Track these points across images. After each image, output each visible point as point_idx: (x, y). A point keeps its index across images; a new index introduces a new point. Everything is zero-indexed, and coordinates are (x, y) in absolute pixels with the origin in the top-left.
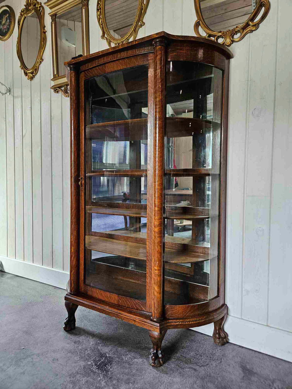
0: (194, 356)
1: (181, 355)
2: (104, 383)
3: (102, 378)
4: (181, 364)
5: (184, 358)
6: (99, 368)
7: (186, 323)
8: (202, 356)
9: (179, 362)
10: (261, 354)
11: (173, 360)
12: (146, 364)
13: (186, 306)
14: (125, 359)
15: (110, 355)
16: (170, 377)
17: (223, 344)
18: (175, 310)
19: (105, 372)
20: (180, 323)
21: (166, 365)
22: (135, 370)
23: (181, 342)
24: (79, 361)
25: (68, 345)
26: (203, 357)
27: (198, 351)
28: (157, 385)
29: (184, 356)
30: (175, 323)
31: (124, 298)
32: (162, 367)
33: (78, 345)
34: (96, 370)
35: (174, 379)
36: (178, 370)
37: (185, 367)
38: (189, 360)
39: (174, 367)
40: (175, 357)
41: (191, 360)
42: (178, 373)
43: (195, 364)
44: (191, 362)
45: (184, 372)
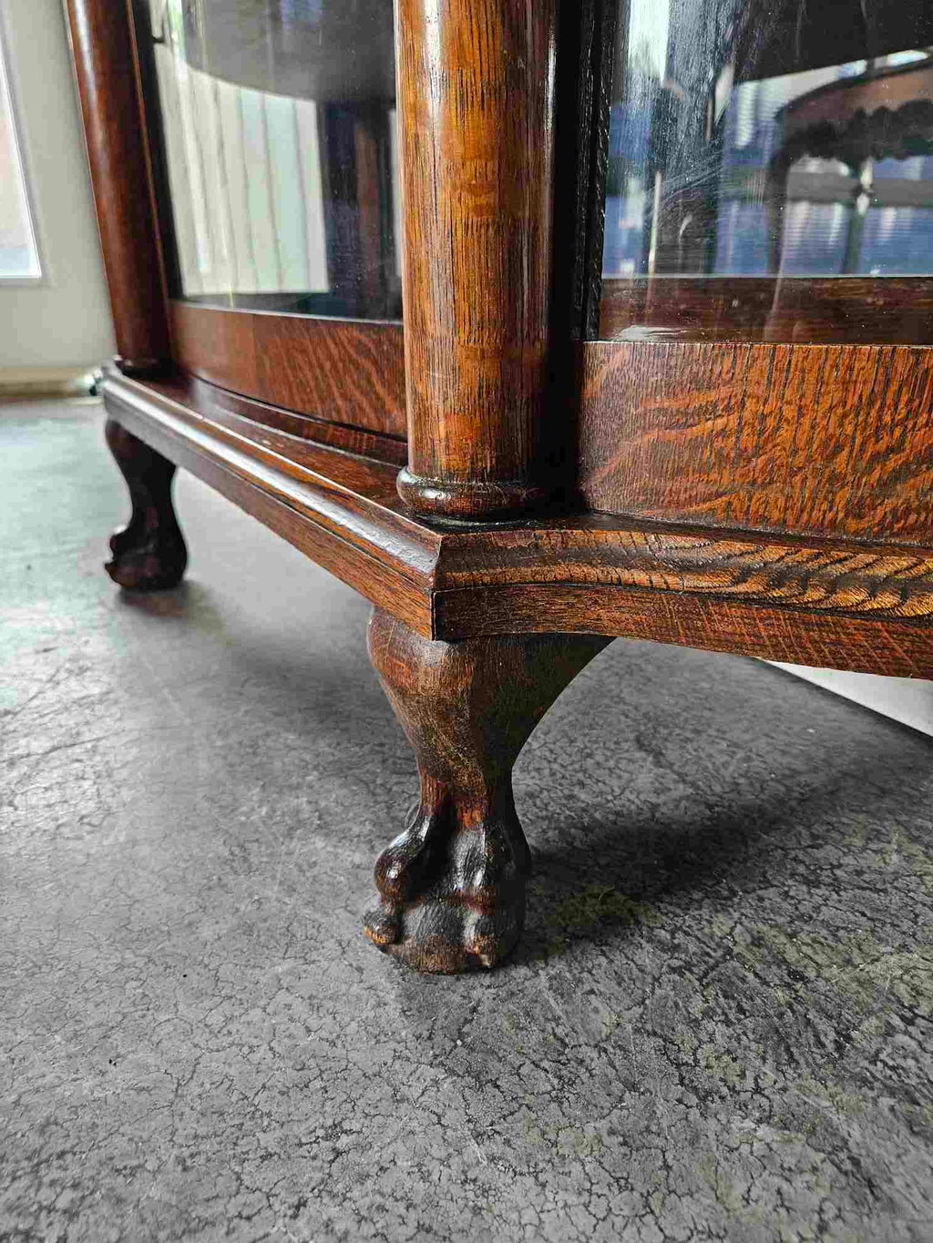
1: (757, 941)
4: (710, 1026)
5: (774, 974)
7: (853, 597)
9: (697, 1006)
11: (646, 956)
13: (901, 367)
14: (250, 813)
16: (478, 1136)
18: (708, 411)
21: (534, 980)
22: (232, 922)
23: (819, 829)
28: (266, 1176)
29: (791, 955)
30: (685, 568)
32: (481, 989)
35: (519, 1192)
36: (633, 1087)
37: (732, 1089)
38: (823, 1025)
39: (605, 1031)
40: (680, 935)
41: (854, 1034)
42: (612, 1132)
43: (886, 1101)
44: (839, 1048)
45: (693, 1142)
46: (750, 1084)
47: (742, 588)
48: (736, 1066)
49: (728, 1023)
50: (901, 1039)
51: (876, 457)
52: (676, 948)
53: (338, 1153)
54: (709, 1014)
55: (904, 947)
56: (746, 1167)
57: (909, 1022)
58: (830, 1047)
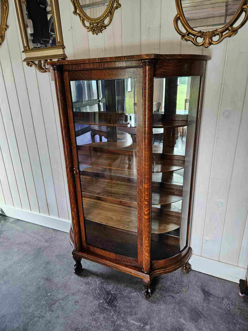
0: (170, 284)
1: (162, 286)
2: (116, 317)
3: (113, 313)
5: (164, 287)
6: (109, 305)
8: (175, 284)
10: (213, 278)
11: (157, 290)
12: (140, 296)
13: (166, 260)
14: (125, 294)
15: (113, 292)
16: (158, 306)
17: (188, 272)
18: (159, 263)
19: (114, 307)
20: (163, 271)
22: (134, 303)
24: (94, 301)
25: (82, 287)
26: (176, 285)
27: (172, 280)
28: (151, 314)
31: (120, 256)
33: (89, 286)
34: (107, 307)
36: (162, 299)
39: (159, 296)
40: (158, 288)
42: (163, 301)
43: (172, 292)
44: (169, 290)
45: (166, 300)
46: (166, 295)
50: (171, 288)
54: (162, 292)
56: (169, 299)
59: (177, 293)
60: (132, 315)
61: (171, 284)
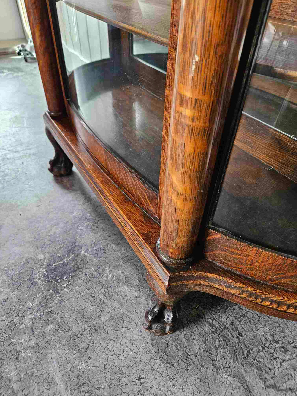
3: (35, 304)
4: (220, 349)
5: (235, 334)
6: (48, 276)
7: (267, 304)
8: (285, 352)
9: (217, 343)
11: (206, 328)
14: (107, 276)
15: (86, 254)
16: (170, 379)
18: (239, 254)
19: (51, 291)
21: (180, 335)
22: (109, 315)
24: (28, 245)
26: (288, 357)
27: (282, 332)
28: (127, 389)
29: (240, 328)
32: (169, 338)
34: (39, 279)
35: (179, 393)
36: (202, 366)
37: (224, 367)
38: (245, 349)
39: (197, 351)
40: (214, 321)
41: (251, 352)
42: (198, 378)
43: (256, 370)
44: (248, 355)
45: (215, 381)
46: (227, 366)
47: (242, 296)
48: (225, 361)
49: (224, 348)
50: (261, 353)
51: (278, 274)
52: (213, 325)
53: (141, 384)
54: (219, 346)
55: (265, 326)
56: (225, 388)
57: (263, 348)
58: (246, 355)
59: (274, 386)
60: (72, 346)
61: (270, 338)
